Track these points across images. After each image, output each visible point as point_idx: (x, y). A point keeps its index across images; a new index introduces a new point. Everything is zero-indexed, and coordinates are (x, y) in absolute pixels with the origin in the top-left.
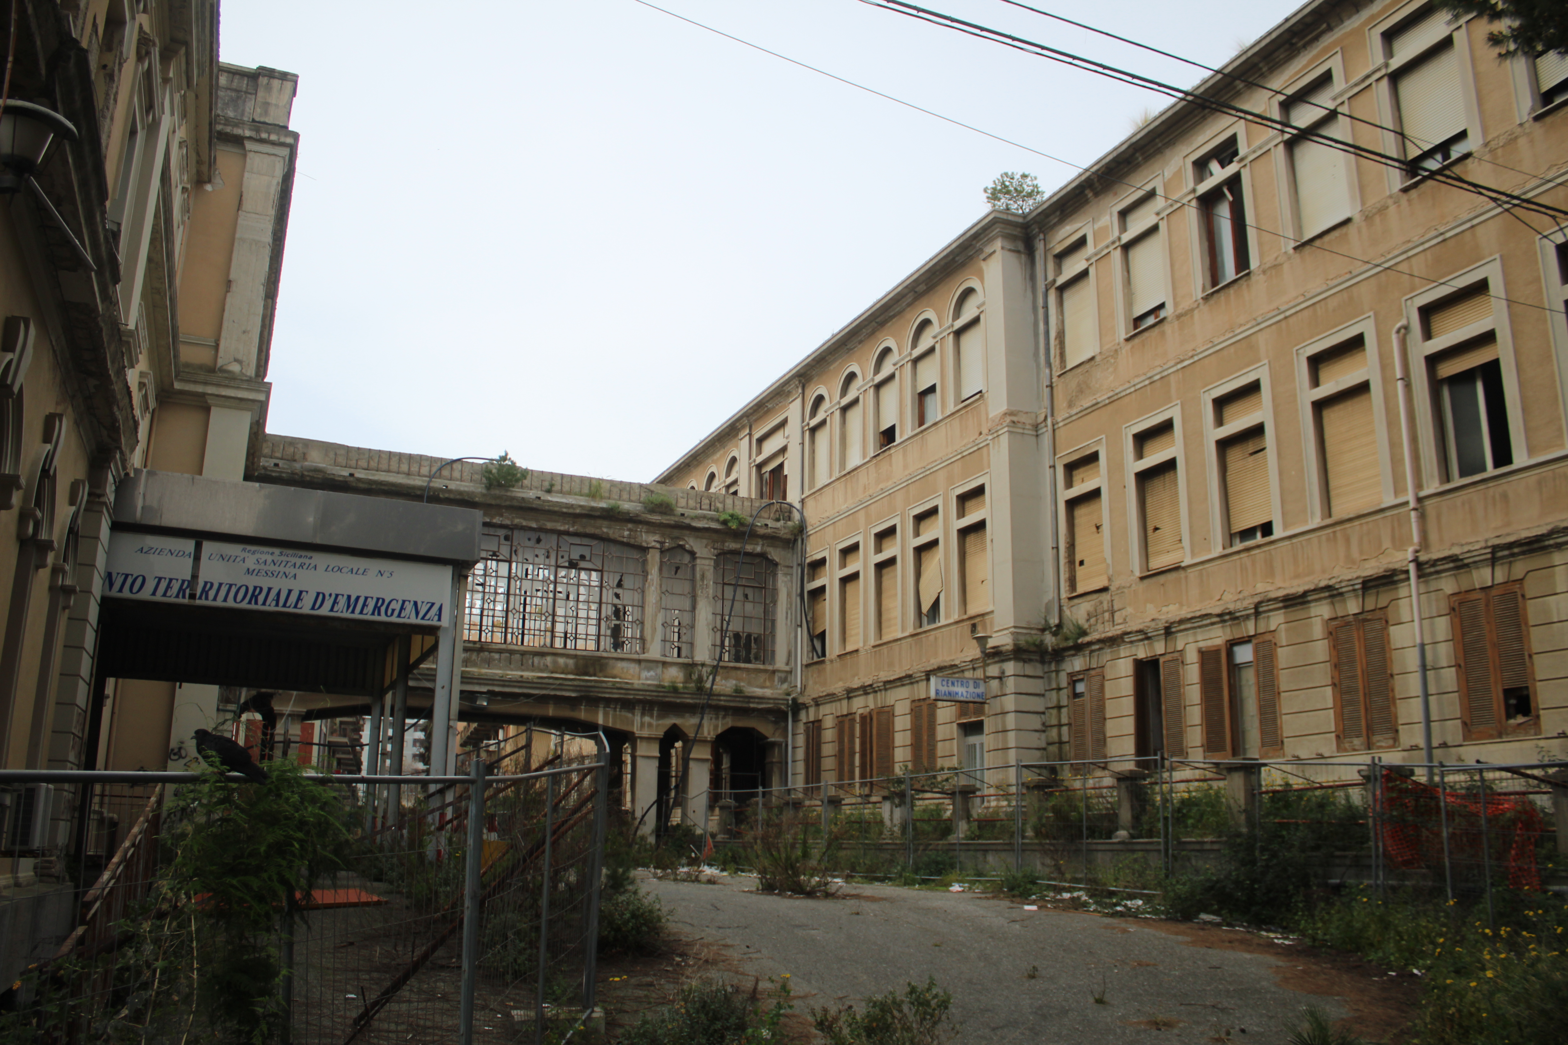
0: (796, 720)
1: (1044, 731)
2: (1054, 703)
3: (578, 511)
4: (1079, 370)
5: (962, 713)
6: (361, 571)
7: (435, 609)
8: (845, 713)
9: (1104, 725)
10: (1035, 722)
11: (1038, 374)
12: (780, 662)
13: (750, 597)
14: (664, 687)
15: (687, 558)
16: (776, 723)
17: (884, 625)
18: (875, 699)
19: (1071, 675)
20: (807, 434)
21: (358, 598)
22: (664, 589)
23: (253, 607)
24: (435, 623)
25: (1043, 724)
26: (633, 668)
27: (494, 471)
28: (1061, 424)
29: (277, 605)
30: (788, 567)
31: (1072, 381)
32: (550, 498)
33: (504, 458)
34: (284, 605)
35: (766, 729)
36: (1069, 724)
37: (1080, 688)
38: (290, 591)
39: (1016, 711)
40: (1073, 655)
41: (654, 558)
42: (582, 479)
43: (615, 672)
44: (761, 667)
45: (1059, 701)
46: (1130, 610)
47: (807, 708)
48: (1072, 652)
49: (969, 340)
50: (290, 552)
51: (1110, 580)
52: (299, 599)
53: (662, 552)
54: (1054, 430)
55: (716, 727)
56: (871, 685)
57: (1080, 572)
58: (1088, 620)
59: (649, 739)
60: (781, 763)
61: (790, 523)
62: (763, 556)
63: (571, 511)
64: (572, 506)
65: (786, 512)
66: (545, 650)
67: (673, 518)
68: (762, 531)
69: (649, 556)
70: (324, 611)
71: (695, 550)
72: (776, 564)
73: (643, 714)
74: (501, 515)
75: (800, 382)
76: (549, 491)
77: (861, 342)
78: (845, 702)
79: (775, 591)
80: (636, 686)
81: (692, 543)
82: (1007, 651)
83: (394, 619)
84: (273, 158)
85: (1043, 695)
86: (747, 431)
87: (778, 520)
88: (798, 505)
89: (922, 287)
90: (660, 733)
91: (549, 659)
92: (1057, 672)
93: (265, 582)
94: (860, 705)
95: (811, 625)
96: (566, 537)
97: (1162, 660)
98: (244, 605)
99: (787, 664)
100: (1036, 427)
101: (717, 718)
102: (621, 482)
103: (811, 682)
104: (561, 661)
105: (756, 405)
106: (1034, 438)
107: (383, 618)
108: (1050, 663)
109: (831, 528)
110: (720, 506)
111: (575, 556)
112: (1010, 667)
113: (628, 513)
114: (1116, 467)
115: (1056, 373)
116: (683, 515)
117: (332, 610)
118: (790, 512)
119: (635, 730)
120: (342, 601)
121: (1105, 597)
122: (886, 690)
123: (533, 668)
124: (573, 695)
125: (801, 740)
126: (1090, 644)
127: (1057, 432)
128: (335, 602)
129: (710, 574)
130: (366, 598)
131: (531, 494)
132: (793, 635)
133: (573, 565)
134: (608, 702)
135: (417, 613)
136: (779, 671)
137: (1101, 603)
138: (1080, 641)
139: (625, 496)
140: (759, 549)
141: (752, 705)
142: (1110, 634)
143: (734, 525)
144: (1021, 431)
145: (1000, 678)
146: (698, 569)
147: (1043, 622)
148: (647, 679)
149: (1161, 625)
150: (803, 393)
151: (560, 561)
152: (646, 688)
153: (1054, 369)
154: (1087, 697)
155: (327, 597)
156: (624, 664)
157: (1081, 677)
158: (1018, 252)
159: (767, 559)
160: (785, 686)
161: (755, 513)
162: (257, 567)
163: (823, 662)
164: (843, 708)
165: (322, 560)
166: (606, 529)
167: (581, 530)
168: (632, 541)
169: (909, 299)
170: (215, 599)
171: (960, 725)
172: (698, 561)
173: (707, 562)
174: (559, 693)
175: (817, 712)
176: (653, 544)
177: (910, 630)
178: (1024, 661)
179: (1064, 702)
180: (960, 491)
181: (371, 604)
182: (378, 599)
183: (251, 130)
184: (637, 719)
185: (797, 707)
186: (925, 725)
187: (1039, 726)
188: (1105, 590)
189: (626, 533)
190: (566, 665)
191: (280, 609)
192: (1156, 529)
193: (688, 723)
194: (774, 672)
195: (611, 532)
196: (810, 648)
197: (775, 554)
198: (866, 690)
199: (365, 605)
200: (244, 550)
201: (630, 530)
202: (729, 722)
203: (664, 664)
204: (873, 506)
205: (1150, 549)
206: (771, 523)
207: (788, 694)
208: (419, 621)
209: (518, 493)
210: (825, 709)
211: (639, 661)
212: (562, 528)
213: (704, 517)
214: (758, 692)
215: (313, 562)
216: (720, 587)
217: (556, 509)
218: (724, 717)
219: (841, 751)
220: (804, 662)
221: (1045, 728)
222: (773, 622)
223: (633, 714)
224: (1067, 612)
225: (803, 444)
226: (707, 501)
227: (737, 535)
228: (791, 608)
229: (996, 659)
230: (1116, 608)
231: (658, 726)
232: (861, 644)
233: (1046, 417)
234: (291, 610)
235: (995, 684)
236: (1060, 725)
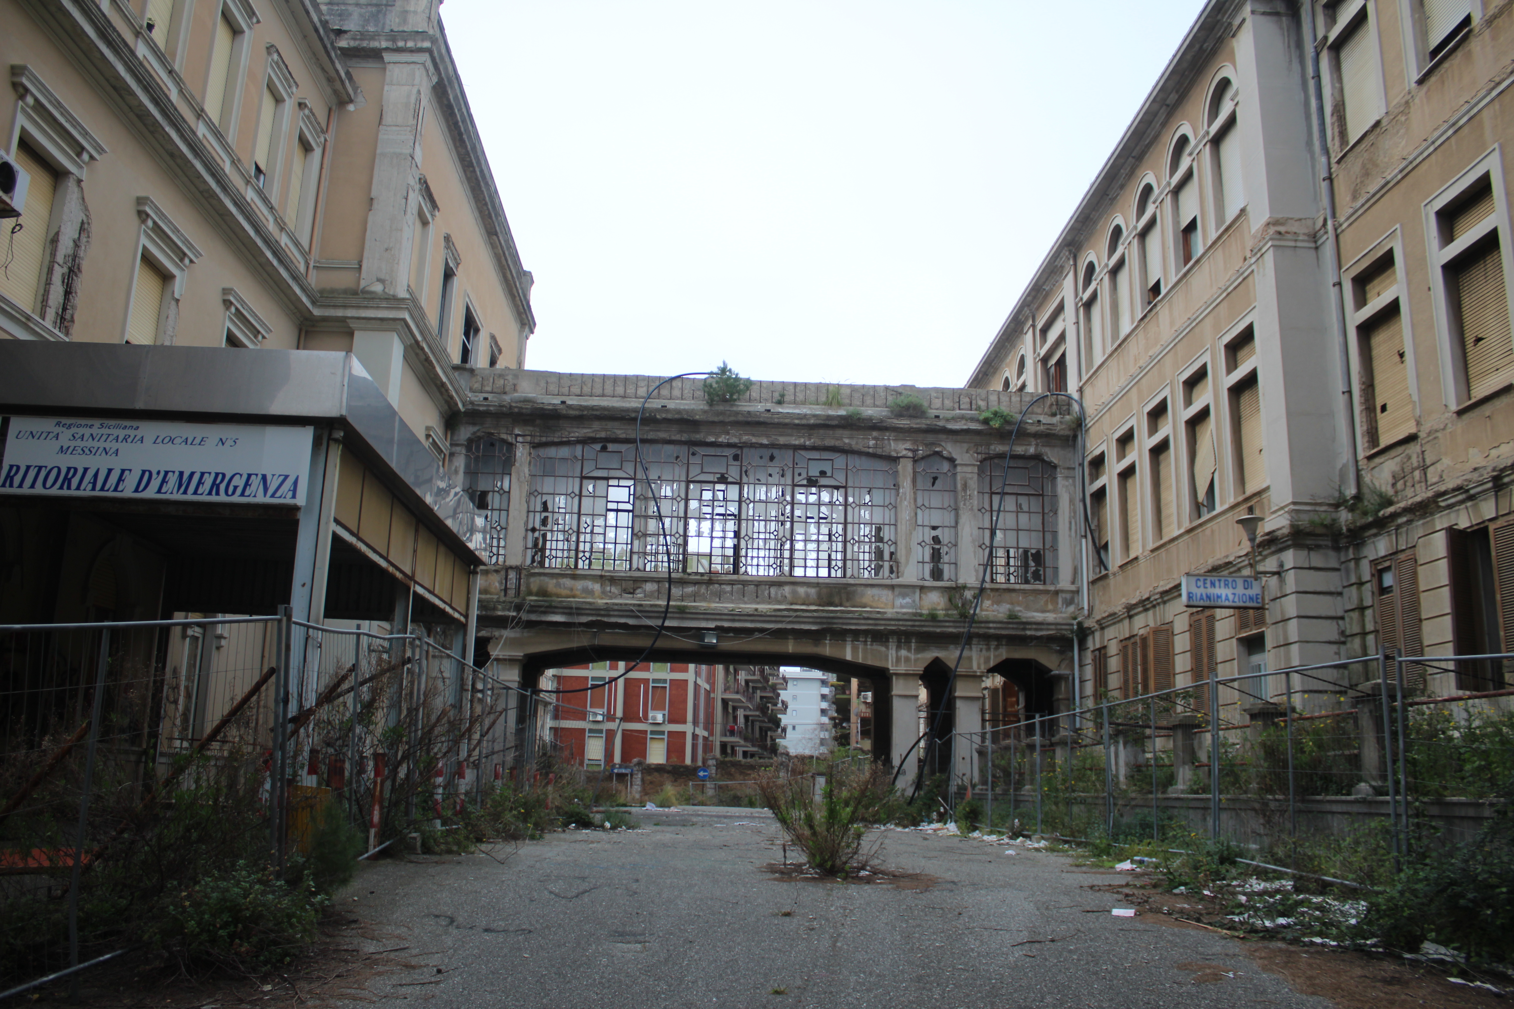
0: (1082, 647)
1: (1344, 643)
2: (1354, 603)
3: (812, 421)
4: (1363, 146)
5: (1243, 625)
6: (197, 441)
7: (289, 483)
8: (1127, 636)
9: (1420, 628)
10: (1330, 631)
11: (1313, 167)
12: (1064, 582)
13: (1025, 508)
14: (921, 615)
15: (946, 466)
16: (1061, 652)
17: (1164, 523)
18: (1154, 615)
19: (1374, 562)
20: (1081, 310)
21: (192, 474)
22: (919, 503)
23: (65, 492)
24: (288, 501)
25: (1343, 633)
26: (886, 595)
27: (715, 385)
28: (1345, 226)
29: (94, 489)
30: (1069, 468)
31: (1354, 164)
32: (780, 410)
33: (723, 370)
34: (102, 489)
35: (1049, 660)
36: (1376, 631)
37: (1388, 580)
38: (110, 471)
39: (1299, 617)
40: (1375, 535)
41: (906, 468)
42: (818, 386)
43: (865, 600)
44: (1041, 587)
45: (1361, 600)
46: (1446, 461)
47: (1093, 632)
48: (1374, 531)
49: (1231, 147)
50: (112, 422)
51: (1418, 423)
52: (120, 479)
53: (915, 461)
54: (1337, 236)
55: (987, 660)
56: (1148, 599)
57: (1383, 421)
58: (1394, 485)
59: (906, 675)
60: (1068, 699)
61: (1068, 417)
62: (1037, 458)
63: (804, 422)
64: (805, 416)
65: (1063, 406)
66: (783, 579)
67: (924, 421)
68: (1032, 429)
69: (900, 467)
70: (150, 493)
71: (955, 456)
72: (1055, 467)
73: (899, 648)
74: (728, 434)
75: (1070, 252)
76: (780, 403)
77: (1122, 187)
78: (1126, 622)
79: (1055, 496)
80: (889, 616)
81: (950, 448)
82: (1284, 536)
83: (236, 499)
84: (412, 66)
85: (1340, 594)
86: (1031, 322)
87: (1054, 415)
88: (1076, 396)
89: (1173, 97)
90: (920, 668)
91: (787, 589)
92: (1357, 560)
93: (79, 462)
94: (1142, 624)
95: (1096, 535)
96: (803, 453)
97: (1492, 527)
98: (55, 491)
99: (1073, 583)
100: (1314, 237)
101: (988, 649)
102: (864, 386)
103: (1097, 602)
104: (801, 590)
105: (1032, 289)
106: (1313, 252)
107: (222, 498)
108: (1347, 548)
109: (1107, 415)
110: (982, 404)
111: (814, 472)
112: (1289, 558)
113: (870, 419)
114: (1418, 263)
115: (1334, 160)
116: (937, 417)
117: (159, 491)
118: (1069, 405)
119: (890, 667)
120: (173, 479)
121: (1413, 449)
122: (1165, 602)
123: (770, 600)
124: (814, 628)
125: (1089, 672)
126: (1394, 516)
127: (1341, 237)
128: (164, 481)
129: (973, 483)
130: (203, 474)
131: (760, 407)
132: (1078, 548)
133: (812, 482)
134: (856, 634)
135: (266, 489)
136: (1062, 591)
137: (1409, 458)
138: (1381, 514)
139: (869, 401)
140: (1032, 450)
141: (1029, 633)
142: (1418, 499)
143: (996, 424)
144: (1292, 244)
145: (1278, 573)
146: (959, 477)
147: (1337, 494)
148: (902, 607)
149: (1487, 474)
150: (1075, 265)
151: (797, 479)
152: (900, 616)
153: (1333, 155)
154: (1396, 591)
155: (154, 475)
156: (875, 591)
157: (1387, 564)
158: (1277, 14)
159: (1043, 461)
160: (1071, 609)
161: (1024, 409)
162: (73, 444)
163: (1106, 577)
164: (1122, 630)
165: (150, 430)
166: (847, 439)
167: (819, 443)
168: (879, 451)
169: (1162, 117)
170: (20, 486)
171: (1240, 640)
172: (959, 469)
173: (969, 469)
174: (797, 626)
175: (1102, 637)
176: (904, 452)
177: (1187, 525)
178: (1310, 549)
179: (1368, 602)
180: (1227, 339)
181: (208, 481)
182: (217, 474)
183: (387, 40)
184: (892, 653)
185: (1083, 633)
186: (1205, 645)
187: (1335, 636)
188: (1411, 438)
189: (872, 443)
190: (807, 595)
191: (97, 493)
192: (1478, 340)
193: (949, 655)
194: (1057, 593)
195: (853, 443)
196: (1097, 562)
197: (1052, 455)
198: (1146, 605)
199: (200, 482)
200: (58, 424)
201: (875, 439)
202: (1004, 653)
203: (922, 588)
204: (1144, 381)
205: (1472, 371)
206: (1044, 419)
207: (1075, 618)
208: (268, 500)
209: (744, 407)
210: (1111, 632)
211: (892, 587)
212: (797, 442)
213: (962, 418)
214: (1038, 616)
215: (139, 433)
216: (987, 497)
217: (787, 421)
218: (997, 648)
219: (1126, 682)
220: (1091, 579)
221: (1343, 639)
222: (1055, 533)
223: (887, 648)
224: (1367, 478)
225: (1077, 323)
226: (968, 400)
227: (1002, 435)
228: (1075, 517)
229: (1273, 549)
230: (1428, 462)
231: (916, 660)
232: (1141, 551)
233: (1325, 221)
234: (111, 494)
235: (1274, 581)
236: (1364, 634)
